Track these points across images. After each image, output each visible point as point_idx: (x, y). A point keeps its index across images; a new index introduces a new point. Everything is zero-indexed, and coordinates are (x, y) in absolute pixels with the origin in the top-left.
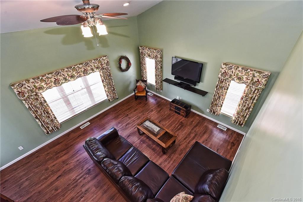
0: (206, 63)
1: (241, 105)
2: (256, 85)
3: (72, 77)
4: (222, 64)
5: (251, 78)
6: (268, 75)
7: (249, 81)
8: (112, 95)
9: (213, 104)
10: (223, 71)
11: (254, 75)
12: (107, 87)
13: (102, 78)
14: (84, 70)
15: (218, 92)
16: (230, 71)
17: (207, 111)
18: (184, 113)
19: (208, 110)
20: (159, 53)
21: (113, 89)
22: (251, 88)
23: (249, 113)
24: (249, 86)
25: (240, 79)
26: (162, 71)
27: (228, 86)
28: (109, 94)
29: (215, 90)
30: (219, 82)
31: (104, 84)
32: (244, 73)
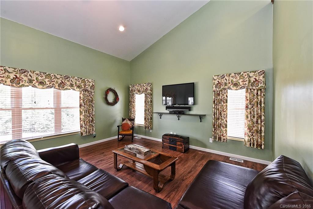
0: (197, 83)
1: (249, 116)
2: (255, 86)
3: (41, 83)
4: (214, 76)
5: (247, 79)
6: (263, 71)
7: (247, 83)
8: (87, 127)
9: (215, 126)
10: (216, 82)
11: (249, 76)
12: (83, 114)
13: (81, 102)
14: (60, 83)
15: (218, 107)
16: (224, 80)
17: (210, 142)
18: (181, 145)
19: (211, 140)
20: (149, 85)
21: (91, 119)
22: (252, 90)
23: (262, 124)
24: (249, 90)
25: (236, 85)
26: (152, 106)
27: (226, 98)
28: (85, 124)
29: (214, 107)
30: (215, 96)
31: (81, 110)
32: (238, 77)
